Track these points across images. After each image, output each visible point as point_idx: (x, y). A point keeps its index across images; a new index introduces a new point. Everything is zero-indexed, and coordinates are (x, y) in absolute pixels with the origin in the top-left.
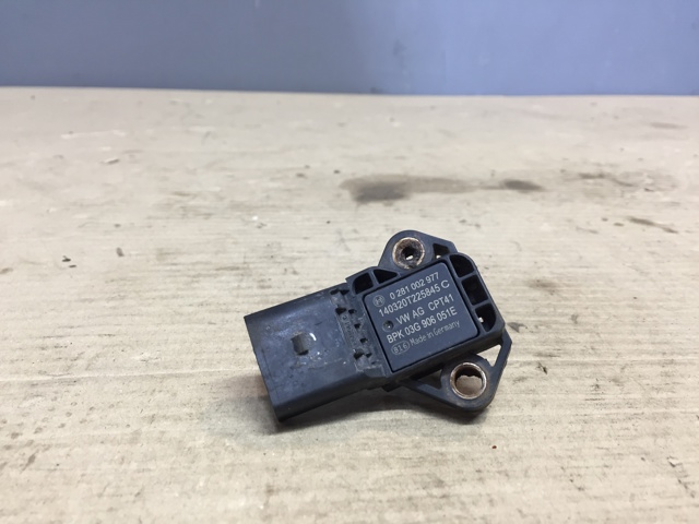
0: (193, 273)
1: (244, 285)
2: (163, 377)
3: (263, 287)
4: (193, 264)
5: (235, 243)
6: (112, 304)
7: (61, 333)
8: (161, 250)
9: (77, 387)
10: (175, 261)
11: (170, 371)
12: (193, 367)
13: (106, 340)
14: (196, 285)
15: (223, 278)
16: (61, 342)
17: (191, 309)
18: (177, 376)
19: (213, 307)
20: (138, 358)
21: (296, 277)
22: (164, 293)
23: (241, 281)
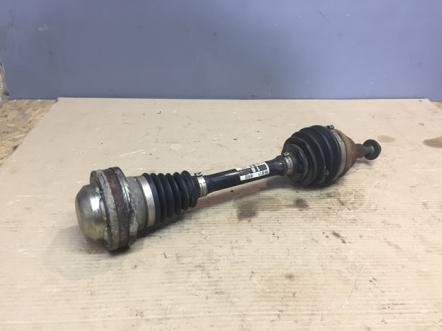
0: (188, 269)
1: (204, 276)
2: (188, 318)
3: (209, 277)
4: (188, 263)
5: (199, 250)
6: (170, 285)
7: (160, 298)
8: (177, 254)
9: (169, 321)
10: (182, 262)
11: (190, 315)
12: (195, 314)
13: (172, 302)
14: (190, 276)
15: (198, 272)
16: (162, 302)
17: (191, 288)
18: (191, 317)
19: (196, 287)
20: (181, 309)
21: (218, 272)
22: (182, 280)
23: (202, 273)
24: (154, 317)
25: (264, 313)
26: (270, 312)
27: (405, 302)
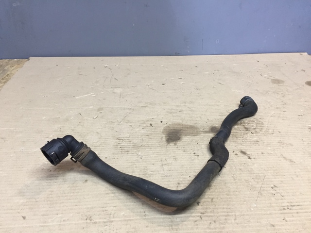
7: (105, 205)
13: (115, 208)
16: (107, 209)
18: (130, 220)
20: (122, 214)
24: (100, 220)
27: (301, 204)
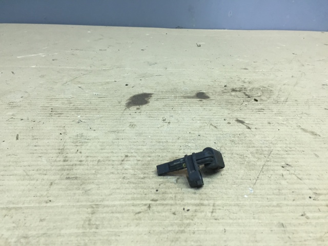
0: (41, 151)
2: (11, 209)
3: (64, 161)
4: (44, 146)
8: (34, 136)
10: (36, 144)
11: (14, 206)
12: (24, 204)
14: (40, 159)
19: (41, 172)
21: (80, 155)
22: (26, 163)
23: (58, 157)
25: (128, 202)
26: (138, 202)
